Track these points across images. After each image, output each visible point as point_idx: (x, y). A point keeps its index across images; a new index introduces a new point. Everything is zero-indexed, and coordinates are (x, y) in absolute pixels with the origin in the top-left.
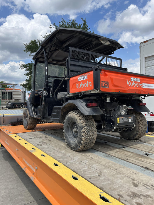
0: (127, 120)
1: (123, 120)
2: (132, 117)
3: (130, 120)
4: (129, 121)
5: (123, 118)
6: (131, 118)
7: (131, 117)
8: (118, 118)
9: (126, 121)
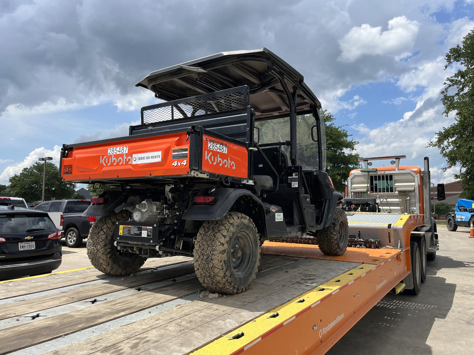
0: (138, 232)
1: (129, 230)
2: (152, 228)
3: (144, 234)
4: (143, 236)
5: (130, 226)
6: (147, 230)
7: (148, 227)
8: (121, 227)
9: (136, 234)
